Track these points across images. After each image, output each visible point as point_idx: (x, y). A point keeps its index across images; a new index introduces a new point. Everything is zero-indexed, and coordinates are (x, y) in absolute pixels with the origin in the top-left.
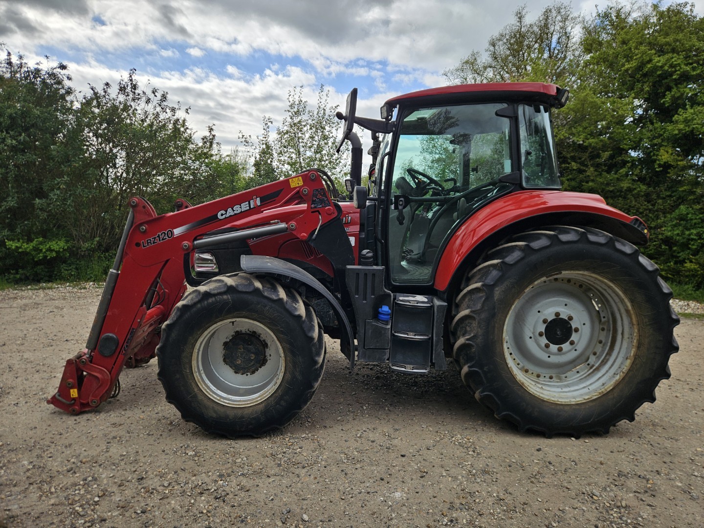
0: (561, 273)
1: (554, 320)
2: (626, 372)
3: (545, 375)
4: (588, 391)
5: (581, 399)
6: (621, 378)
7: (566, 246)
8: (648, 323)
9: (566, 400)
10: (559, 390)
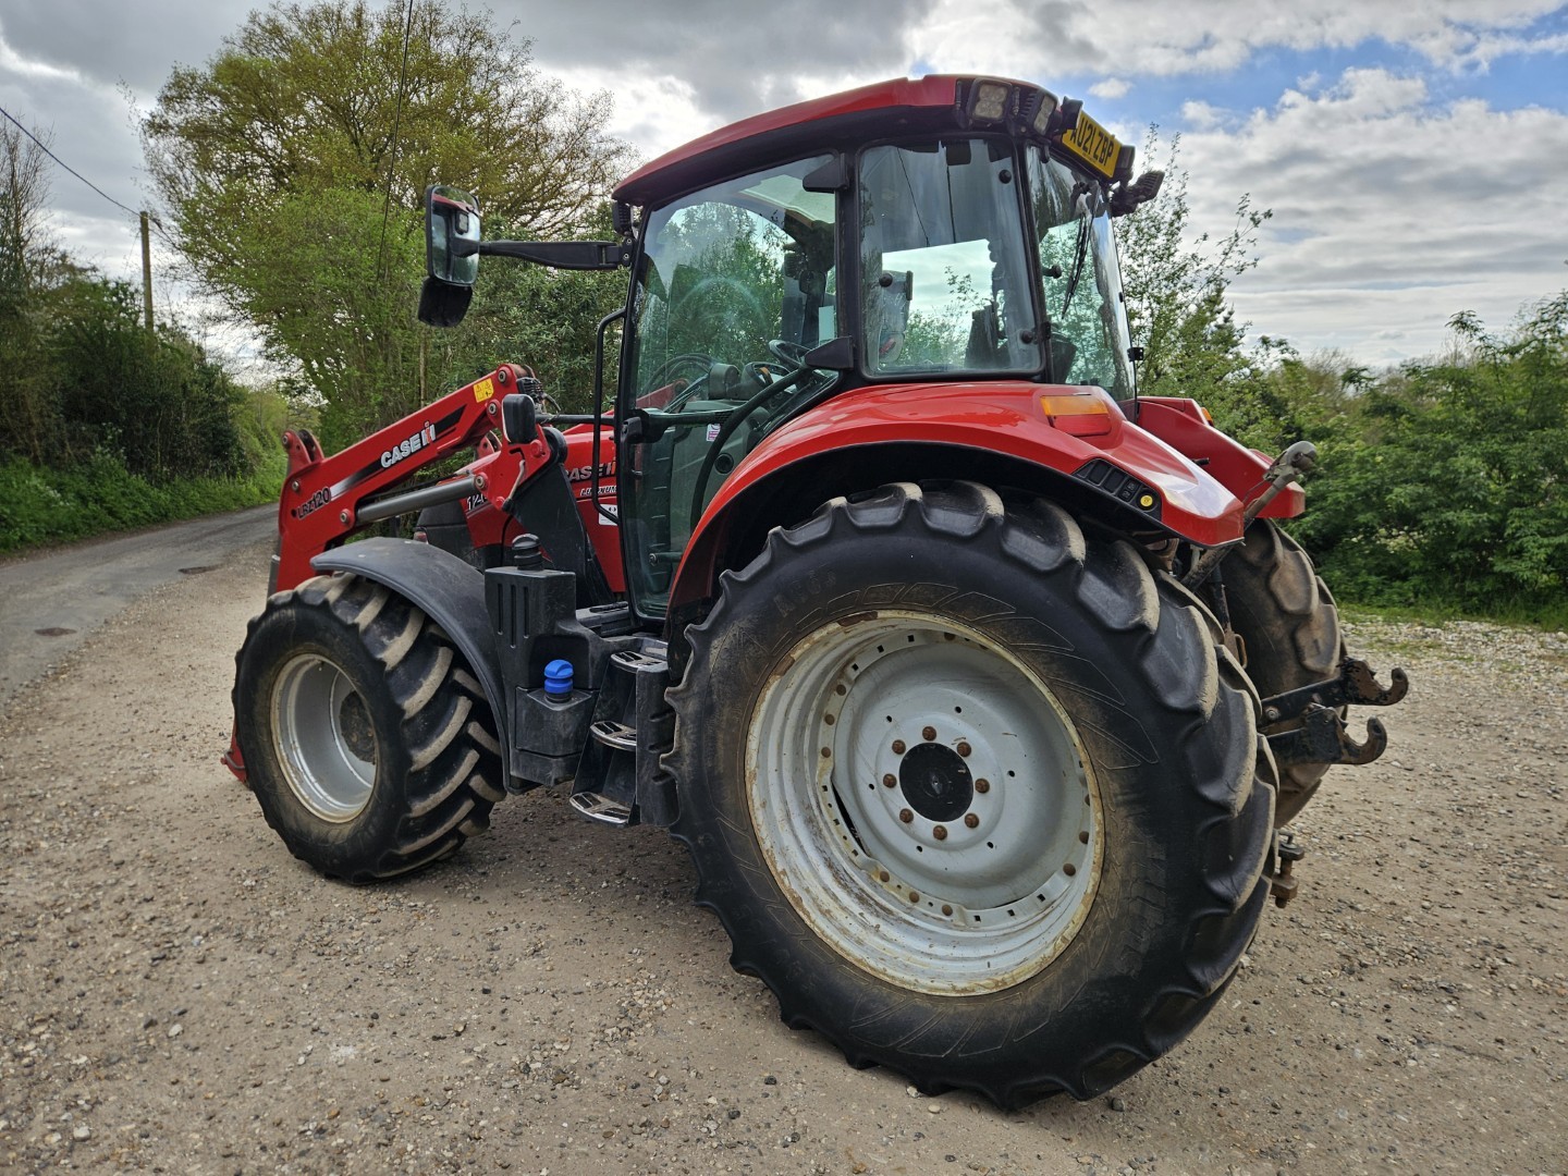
0: (875, 617)
1: (921, 746)
2: (1070, 939)
3: (933, 900)
4: (984, 969)
5: (945, 986)
6: (1057, 954)
7: (868, 542)
8: (1120, 798)
9: (907, 978)
10: (924, 946)
